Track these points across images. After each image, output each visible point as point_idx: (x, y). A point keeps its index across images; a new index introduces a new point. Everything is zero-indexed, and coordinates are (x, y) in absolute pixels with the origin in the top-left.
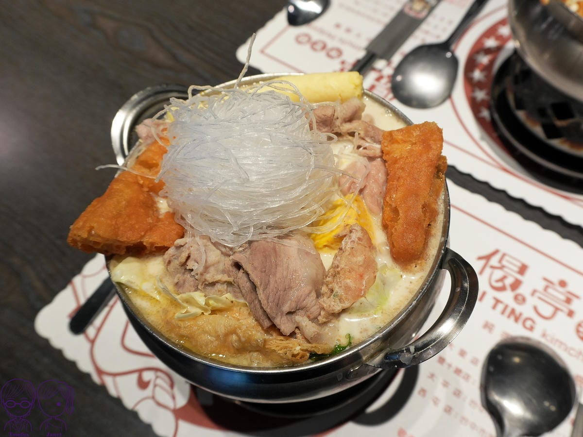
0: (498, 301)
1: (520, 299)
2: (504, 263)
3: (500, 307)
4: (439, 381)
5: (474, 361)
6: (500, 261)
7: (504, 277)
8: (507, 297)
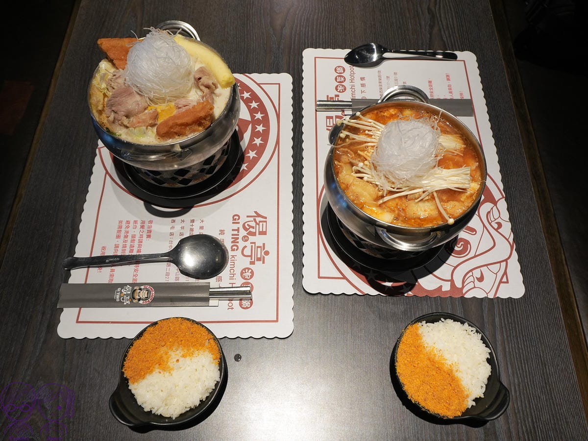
0: (238, 230)
1: (245, 239)
2: (261, 224)
3: (236, 232)
4: (183, 225)
6: (260, 222)
7: (253, 227)
8: (243, 233)
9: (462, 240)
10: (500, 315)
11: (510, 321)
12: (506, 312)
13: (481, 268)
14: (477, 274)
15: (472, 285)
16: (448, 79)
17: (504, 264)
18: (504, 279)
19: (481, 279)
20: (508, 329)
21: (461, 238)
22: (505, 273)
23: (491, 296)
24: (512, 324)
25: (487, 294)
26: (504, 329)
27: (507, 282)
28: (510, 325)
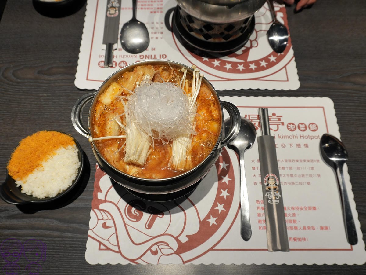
5: (152, 38)
9: (141, 216)
10: (73, 238)
11: (68, 246)
12: (75, 244)
13: (114, 228)
14: (110, 223)
15: (100, 217)
16: (322, 228)
17: (116, 249)
18: (103, 247)
19: (104, 226)
20: (60, 242)
21: (143, 213)
22: (108, 249)
23: (90, 233)
24: (64, 247)
25: (92, 229)
26: (61, 239)
27: (100, 249)
28: (64, 245)
